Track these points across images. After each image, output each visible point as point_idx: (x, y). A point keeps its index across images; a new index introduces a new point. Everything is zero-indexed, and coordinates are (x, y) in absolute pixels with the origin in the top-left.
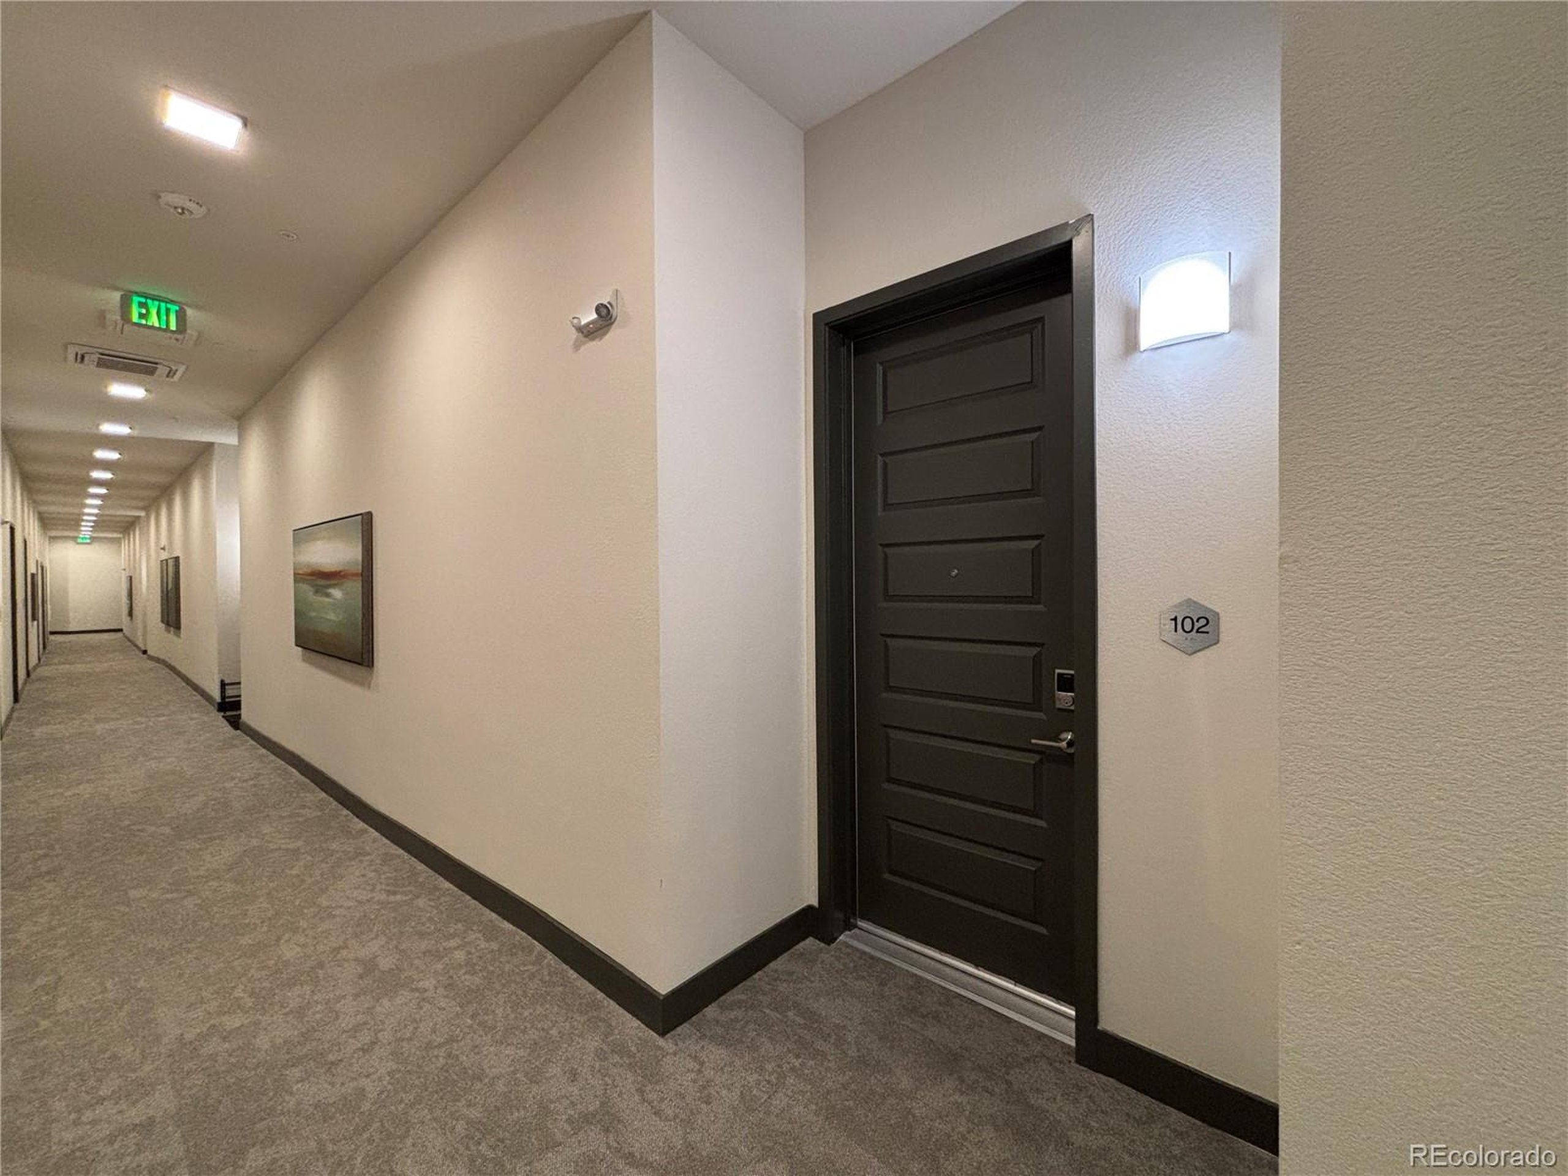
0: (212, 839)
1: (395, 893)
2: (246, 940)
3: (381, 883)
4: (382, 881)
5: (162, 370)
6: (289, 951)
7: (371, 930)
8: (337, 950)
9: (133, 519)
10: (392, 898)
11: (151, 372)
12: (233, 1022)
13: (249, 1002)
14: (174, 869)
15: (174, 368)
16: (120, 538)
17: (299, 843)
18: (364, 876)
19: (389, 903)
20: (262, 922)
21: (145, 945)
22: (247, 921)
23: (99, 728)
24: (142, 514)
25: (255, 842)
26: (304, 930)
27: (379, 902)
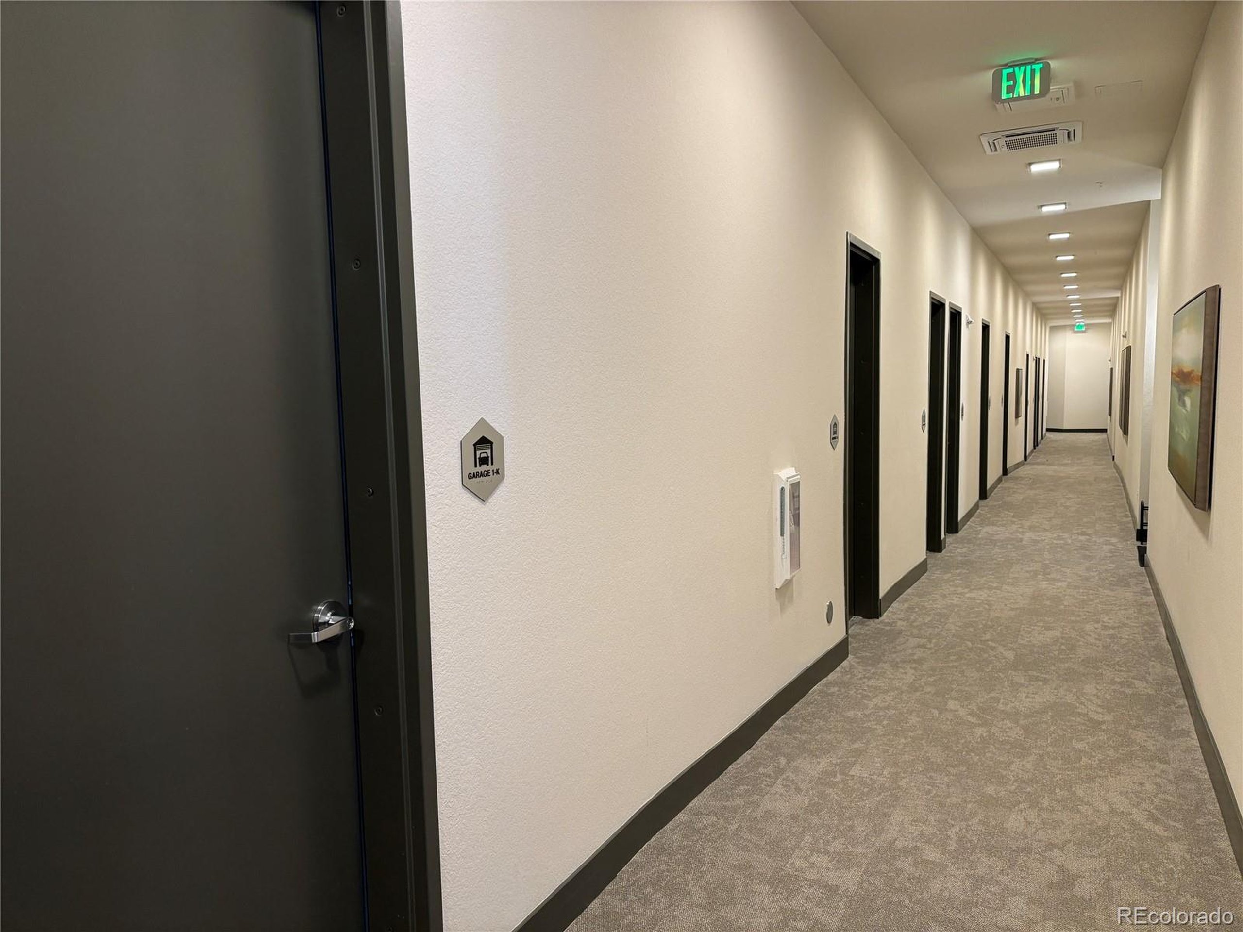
0: (1037, 679)
1: (1156, 821)
2: (990, 790)
3: (1152, 802)
4: (1156, 801)
5: (1061, 136)
6: (1014, 822)
7: (1098, 847)
8: (1051, 846)
9: (1114, 301)
10: (1149, 825)
11: (1053, 140)
12: (932, 854)
13: (952, 846)
14: (992, 695)
15: (1071, 130)
16: (1110, 324)
17: (1108, 718)
18: (1141, 784)
19: (1142, 829)
20: (1015, 781)
21: (926, 752)
22: (1004, 773)
23: (1028, 536)
24: (1118, 294)
25: (1070, 698)
26: (1041, 809)
27: (1133, 823)
